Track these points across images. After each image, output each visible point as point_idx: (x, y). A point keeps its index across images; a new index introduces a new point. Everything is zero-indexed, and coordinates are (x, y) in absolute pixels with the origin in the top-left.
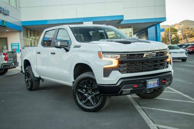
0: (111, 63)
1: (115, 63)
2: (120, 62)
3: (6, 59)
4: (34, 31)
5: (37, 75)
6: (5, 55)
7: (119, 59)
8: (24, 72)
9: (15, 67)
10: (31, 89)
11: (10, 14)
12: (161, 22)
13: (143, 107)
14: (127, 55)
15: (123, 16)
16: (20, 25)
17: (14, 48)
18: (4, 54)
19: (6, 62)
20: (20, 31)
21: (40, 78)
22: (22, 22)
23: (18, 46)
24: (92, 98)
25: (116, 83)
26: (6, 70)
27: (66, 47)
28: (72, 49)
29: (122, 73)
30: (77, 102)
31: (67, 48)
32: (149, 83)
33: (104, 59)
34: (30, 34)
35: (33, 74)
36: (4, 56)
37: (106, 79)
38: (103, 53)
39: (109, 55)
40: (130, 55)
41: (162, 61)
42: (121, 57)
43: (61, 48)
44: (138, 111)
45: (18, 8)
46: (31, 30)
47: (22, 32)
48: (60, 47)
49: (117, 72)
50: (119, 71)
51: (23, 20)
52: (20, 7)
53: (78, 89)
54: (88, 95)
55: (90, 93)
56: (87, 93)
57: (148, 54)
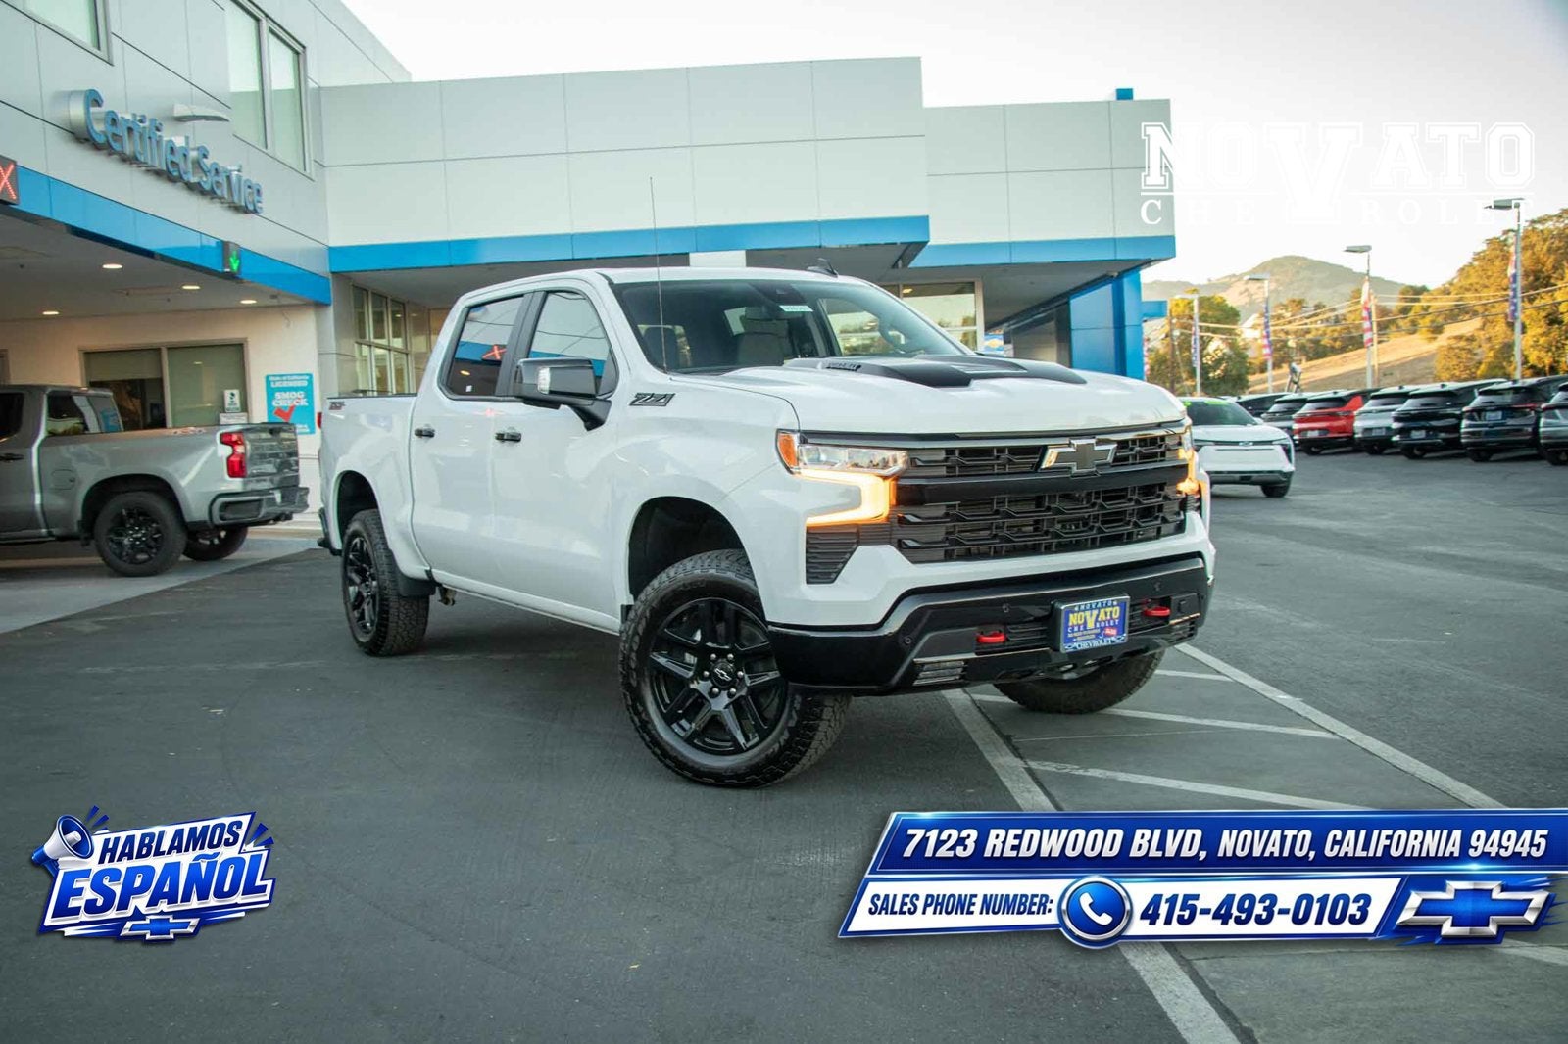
0: (854, 498)
1: (875, 501)
2: (907, 496)
3: (236, 468)
4: (401, 305)
5: (411, 566)
6: (233, 444)
7: (897, 477)
8: (337, 544)
9: (288, 517)
10: (376, 648)
11: (266, 204)
12: (1148, 263)
13: (1034, 765)
14: (950, 451)
15: (923, 222)
16: (323, 268)
17: (283, 401)
18: (227, 439)
19: (236, 484)
20: (319, 305)
21: (429, 584)
22: (331, 249)
23: (308, 392)
24: (737, 706)
25: (877, 620)
26: (235, 533)
27: (585, 403)
28: (619, 410)
29: (915, 562)
30: (645, 726)
31: (594, 408)
32: (1074, 619)
33: (809, 473)
34: (379, 320)
35: (390, 556)
36: (226, 451)
37: (819, 592)
38: (806, 436)
39: (842, 454)
40: (964, 452)
41: (1148, 490)
42: (912, 462)
43: (555, 405)
44: (1008, 784)
45: (311, 169)
46: (380, 298)
47: (331, 312)
48: (549, 402)
49: (888, 553)
50: (900, 546)
51: (336, 241)
52: (324, 166)
53: (653, 651)
54: (712, 689)
55: (723, 675)
56: (706, 673)
57: (1072, 450)
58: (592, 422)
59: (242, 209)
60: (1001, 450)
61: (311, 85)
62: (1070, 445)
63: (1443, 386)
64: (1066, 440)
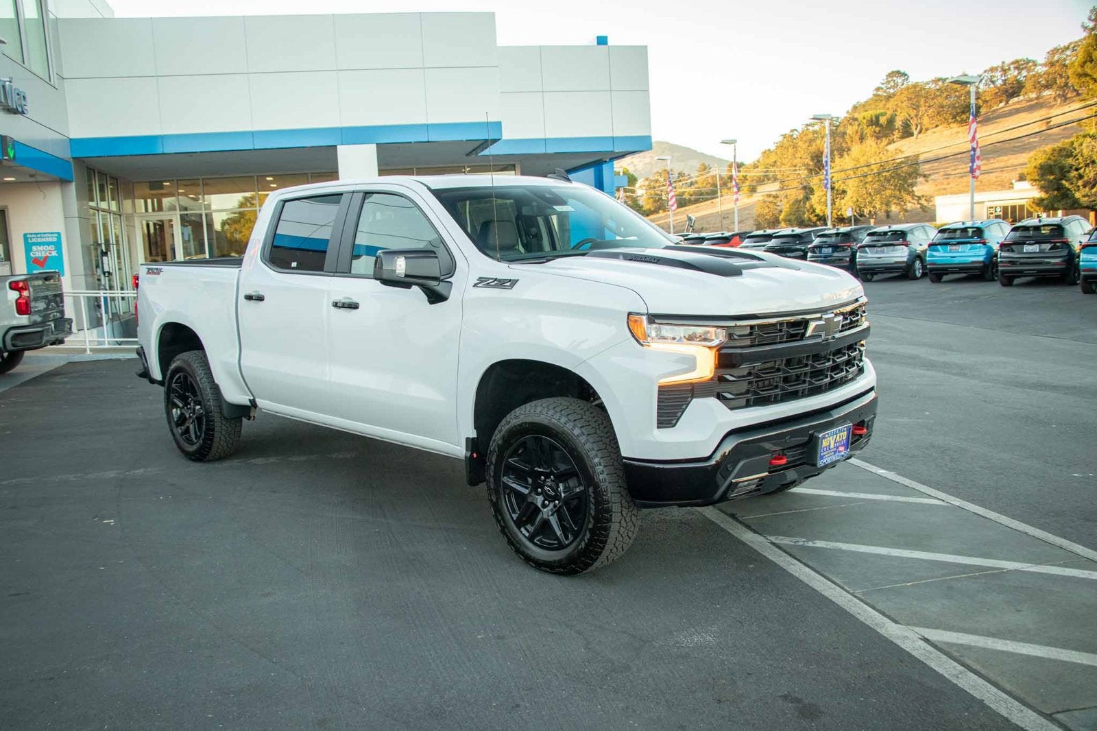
0: (691, 363)
1: (705, 366)
2: (725, 361)
3: (23, 308)
4: (115, 180)
6: (20, 290)
7: (720, 348)
8: (157, 374)
9: (61, 342)
11: (30, 107)
14: (752, 327)
15: (498, 125)
16: (66, 154)
17: (39, 252)
18: (14, 286)
19: (24, 320)
20: (64, 182)
22: (71, 140)
23: (58, 245)
24: (558, 512)
25: (708, 454)
26: (15, 357)
27: (433, 284)
29: (731, 409)
31: (440, 288)
32: (825, 443)
33: (656, 346)
34: (102, 190)
36: (13, 295)
37: (666, 435)
38: (653, 318)
39: (681, 331)
40: (760, 326)
42: (730, 336)
45: (55, 80)
46: (102, 174)
47: (73, 187)
49: (713, 402)
50: (719, 397)
51: (74, 135)
52: (63, 78)
53: (504, 476)
54: (544, 501)
55: (549, 491)
56: (540, 490)
57: (822, 322)
58: (435, 297)
59: (14, 111)
60: (781, 324)
61: (51, 16)
62: (820, 319)
63: (793, 231)
64: (818, 315)
